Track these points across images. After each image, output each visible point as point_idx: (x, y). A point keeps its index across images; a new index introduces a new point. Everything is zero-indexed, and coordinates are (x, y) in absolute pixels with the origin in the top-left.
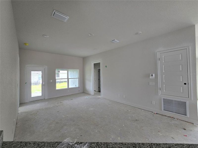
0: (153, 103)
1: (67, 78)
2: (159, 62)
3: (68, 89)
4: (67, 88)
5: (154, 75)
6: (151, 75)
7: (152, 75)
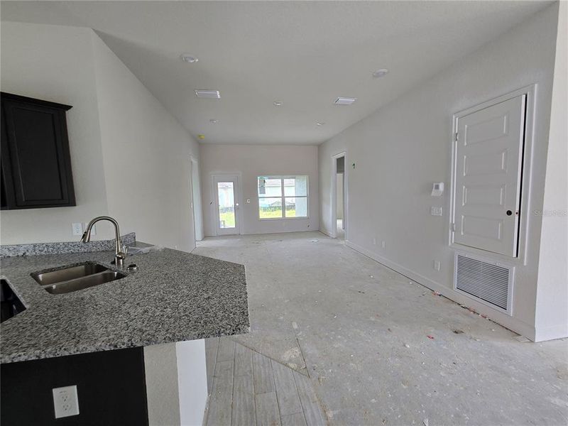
0: (436, 266)
1: (281, 196)
2: (455, 145)
3: (284, 220)
4: (281, 217)
5: (441, 186)
6: (434, 184)
7: (437, 187)
